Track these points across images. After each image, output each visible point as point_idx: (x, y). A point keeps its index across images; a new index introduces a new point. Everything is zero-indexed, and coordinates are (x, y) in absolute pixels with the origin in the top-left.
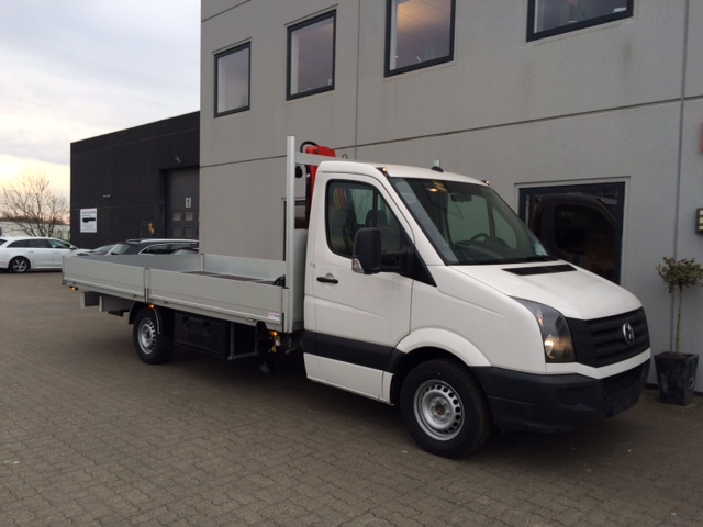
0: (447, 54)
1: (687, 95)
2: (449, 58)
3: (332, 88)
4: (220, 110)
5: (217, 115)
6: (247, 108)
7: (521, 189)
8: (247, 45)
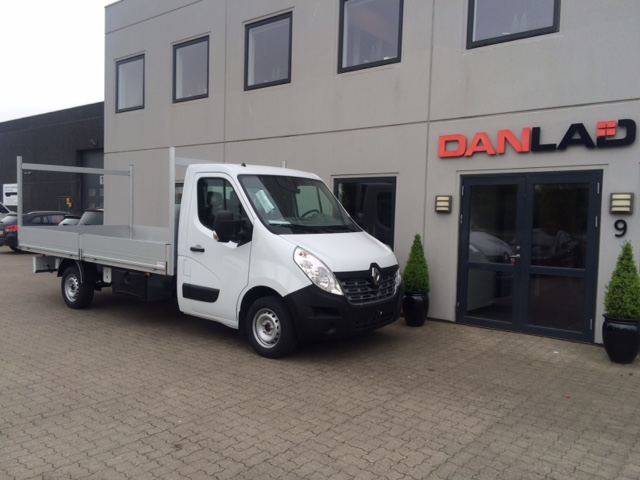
0: (286, 77)
1: (431, 119)
2: (288, 81)
3: (206, 96)
4: (120, 107)
5: (118, 111)
6: (142, 107)
7: (335, 179)
8: (142, 56)
